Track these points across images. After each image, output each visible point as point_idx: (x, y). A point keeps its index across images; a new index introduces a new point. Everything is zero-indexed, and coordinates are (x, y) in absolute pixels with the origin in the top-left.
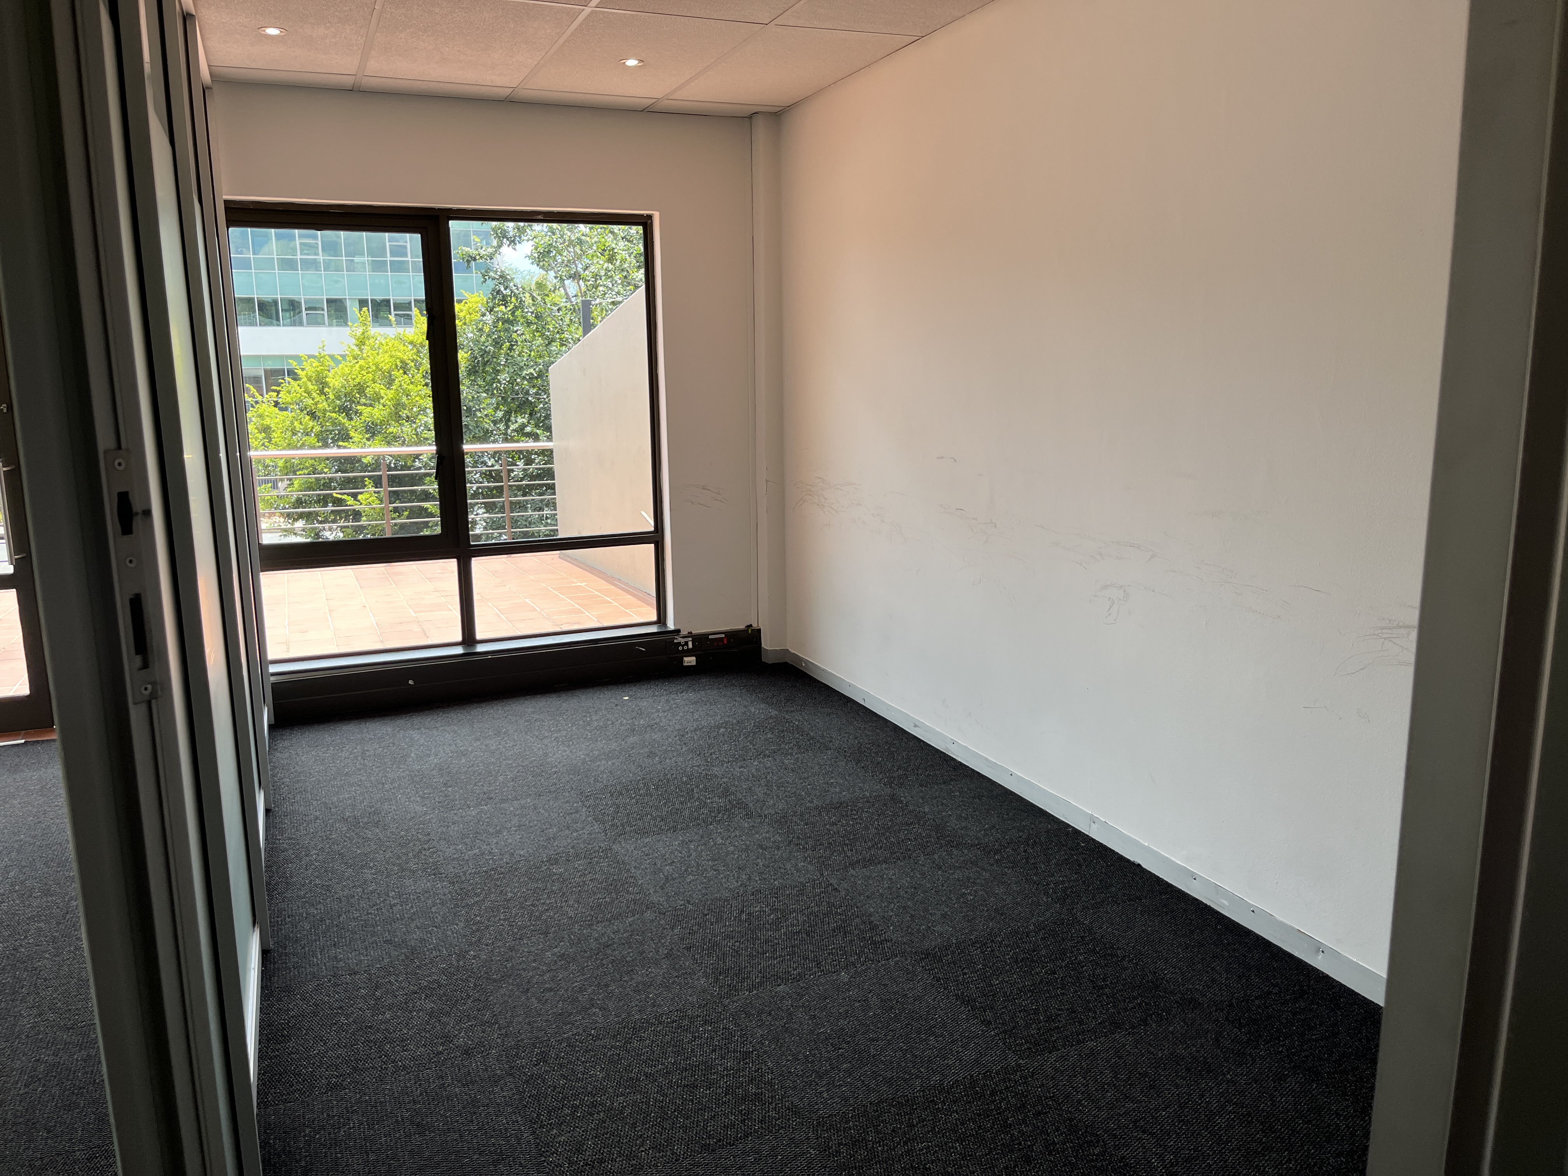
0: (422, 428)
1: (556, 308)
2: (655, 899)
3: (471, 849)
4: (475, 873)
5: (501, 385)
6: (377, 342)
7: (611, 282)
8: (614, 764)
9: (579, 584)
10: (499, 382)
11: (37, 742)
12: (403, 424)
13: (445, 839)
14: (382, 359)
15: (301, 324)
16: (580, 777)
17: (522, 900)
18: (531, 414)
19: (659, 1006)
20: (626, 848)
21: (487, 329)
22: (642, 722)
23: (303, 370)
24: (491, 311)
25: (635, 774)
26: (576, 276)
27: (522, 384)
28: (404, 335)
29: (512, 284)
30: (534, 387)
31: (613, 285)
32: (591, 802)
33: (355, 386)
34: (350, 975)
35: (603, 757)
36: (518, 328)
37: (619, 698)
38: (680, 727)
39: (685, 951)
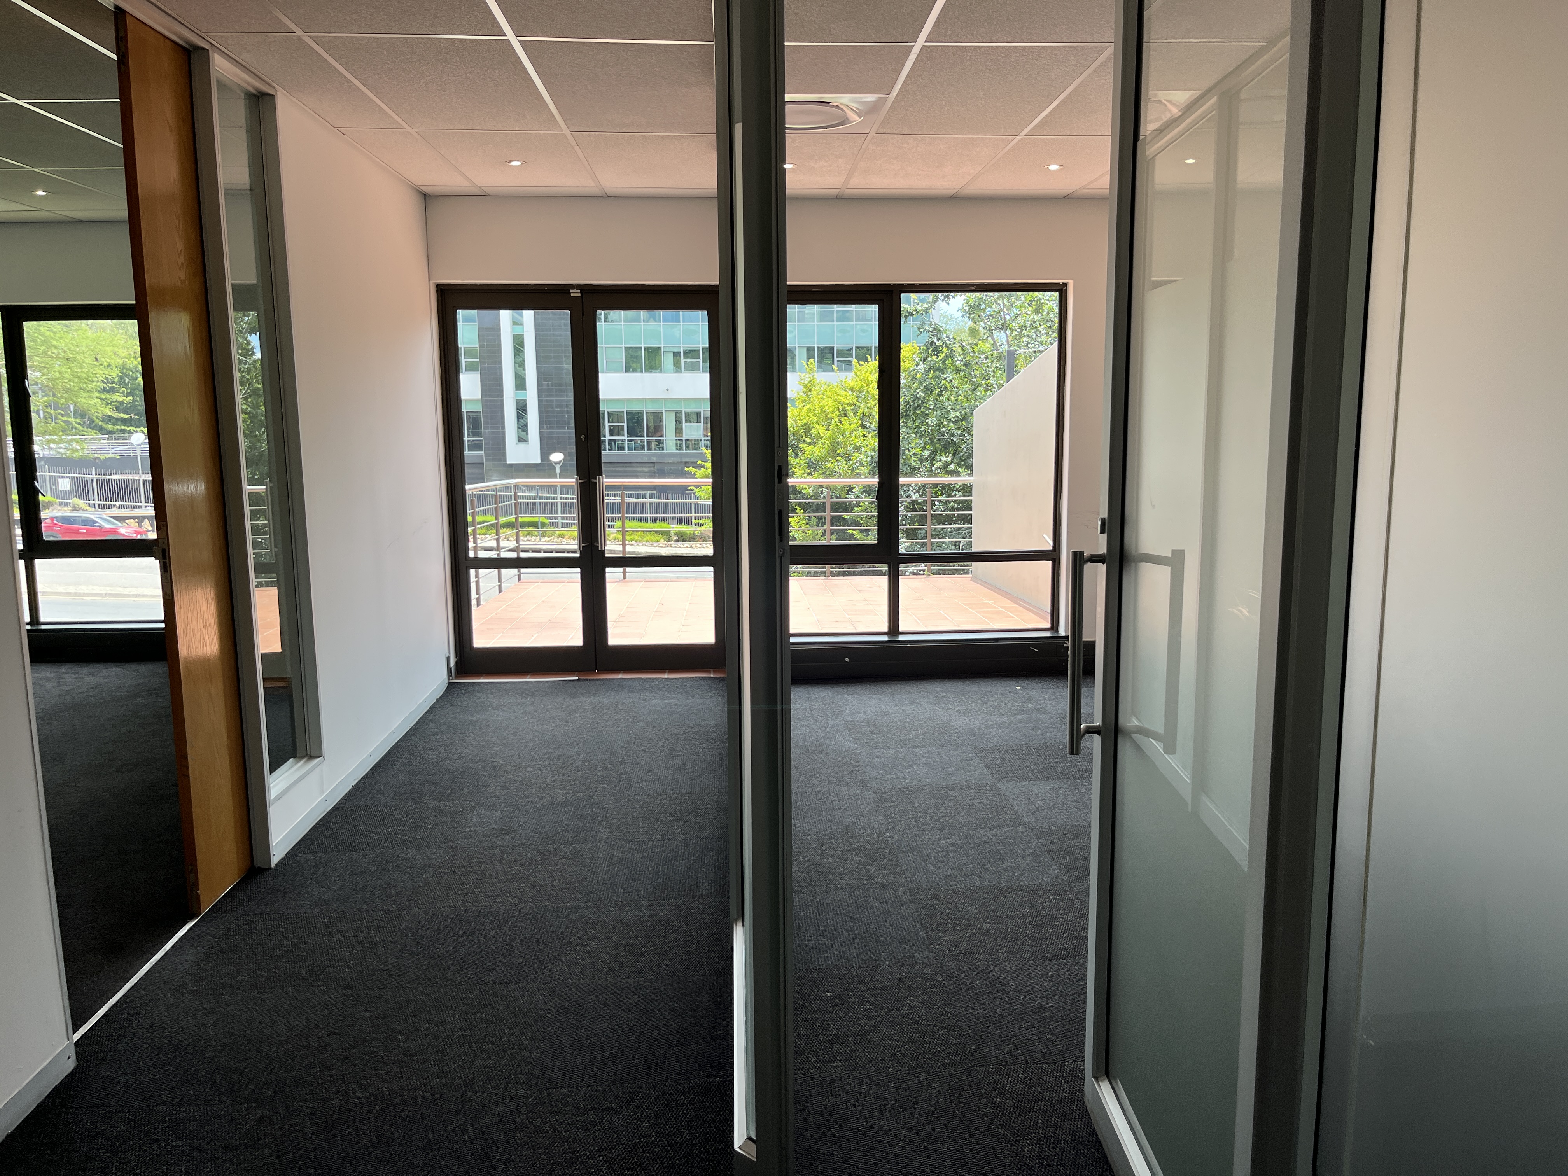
0: (857, 464)
1: (983, 356)
2: (1026, 820)
3: (890, 774)
4: (892, 788)
5: (929, 427)
6: (822, 388)
7: (1035, 332)
8: (1003, 732)
9: (987, 602)
10: (927, 424)
11: (587, 680)
12: (840, 461)
13: (870, 766)
14: (827, 403)
16: (975, 737)
17: (926, 808)
18: (954, 454)
19: (1022, 881)
20: (1009, 788)
21: (918, 376)
22: (1030, 705)
24: (924, 360)
25: (1020, 740)
26: (1003, 327)
27: (949, 426)
28: (845, 382)
29: (944, 336)
30: (959, 428)
31: (1037, 335)
32: (983, 754)
33: (802, 426)
34: (805, 835)
35: (995, 726)
36: (947, 375)
37: (1013, 687)
38: (1062, 712)
39: (1046, 853)
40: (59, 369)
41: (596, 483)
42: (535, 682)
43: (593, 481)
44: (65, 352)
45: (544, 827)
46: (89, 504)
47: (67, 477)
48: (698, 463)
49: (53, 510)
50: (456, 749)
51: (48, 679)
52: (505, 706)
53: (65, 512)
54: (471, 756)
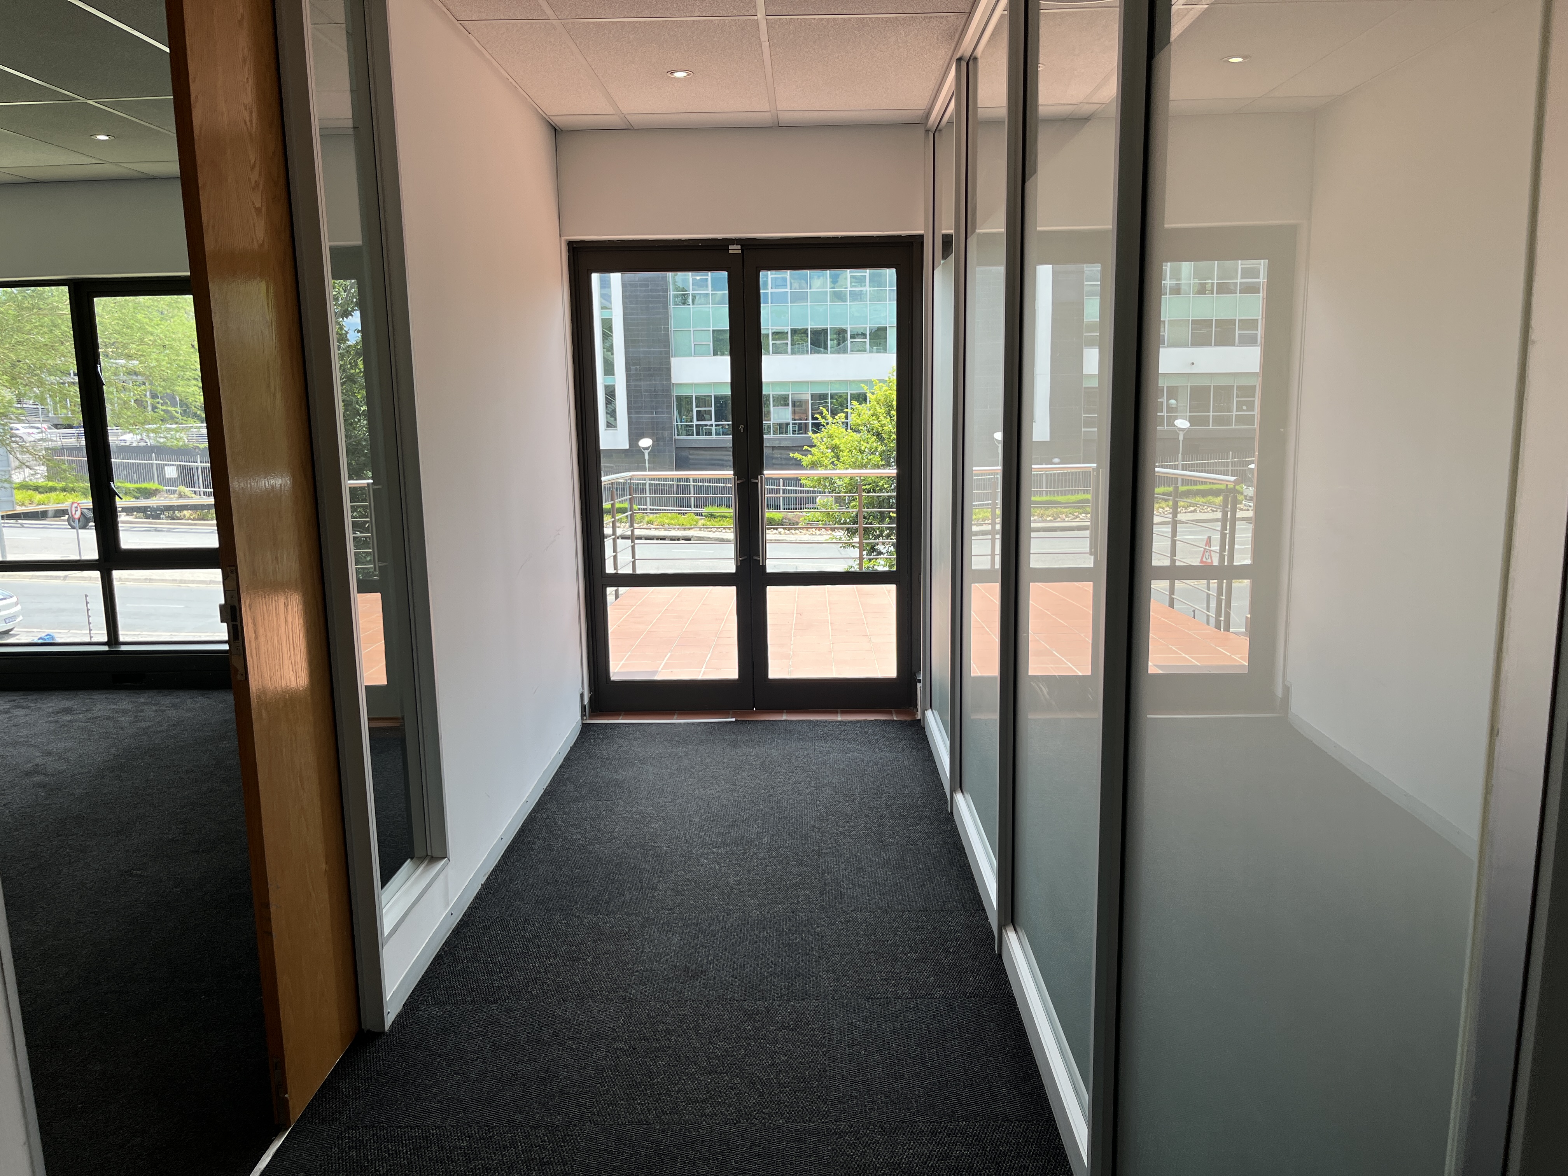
11: (745, 721)
15: (845, 351)
23: (873, 393)
40: (156, 357)
41: (758, 483)
42: (685, 723)
43: (753, 481)
44: (161, 339)
45: (743, 966)
46: (195, 492)
47: (173, 465)
48: (804, 449)
49: (160, 497)
50: (605, 825)
51: (125, 712)
52: (654, 758)
53: (171, 499)
54: (625, 837)
